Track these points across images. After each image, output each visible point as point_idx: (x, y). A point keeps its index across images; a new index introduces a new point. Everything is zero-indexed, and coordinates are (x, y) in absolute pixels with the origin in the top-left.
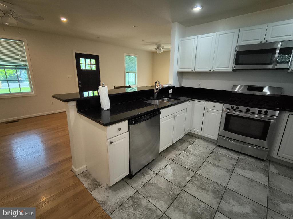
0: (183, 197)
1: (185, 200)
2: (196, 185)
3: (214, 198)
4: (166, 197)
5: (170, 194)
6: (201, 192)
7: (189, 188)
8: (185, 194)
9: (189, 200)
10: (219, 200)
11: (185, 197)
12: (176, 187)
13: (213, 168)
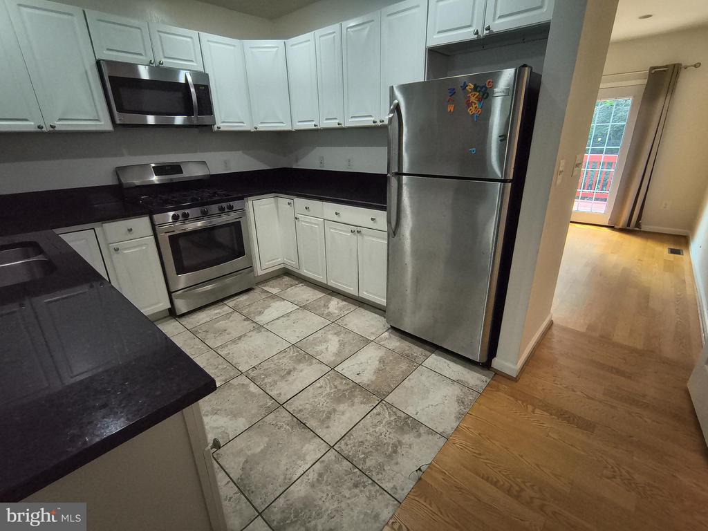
0: (300, 408)
1: (307, 406)
2: (275, 382)
3: (310, 365)
4: (294, 439)
5: (287, 431)
6: (293, 378)
7: (280, 394)
8: (291, 404)
9: (308, 400)
10: (314, 361)
11: (300, 405)
12: (272, 416)
13: (240, 344)
